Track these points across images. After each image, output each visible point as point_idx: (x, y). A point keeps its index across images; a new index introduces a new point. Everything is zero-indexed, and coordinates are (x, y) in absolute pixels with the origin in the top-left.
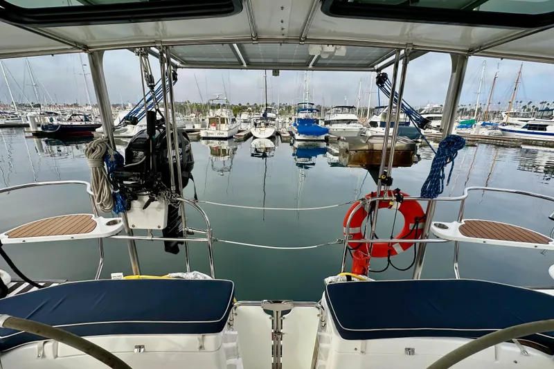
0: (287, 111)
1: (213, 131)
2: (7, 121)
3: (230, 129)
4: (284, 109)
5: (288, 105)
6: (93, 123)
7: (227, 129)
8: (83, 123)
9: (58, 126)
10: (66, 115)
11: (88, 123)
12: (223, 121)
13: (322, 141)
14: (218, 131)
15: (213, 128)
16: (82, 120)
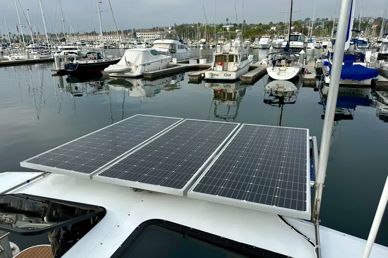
0: (326, 29)
1: (218, 72)
2: (42, 56)
3: (239, 69)
4: (322, 26)
5: (330, 20)
6: (104, 61)
7: (236, 69)
8: (96, 61)
9: (77, 65)
10: (85, 45)
11: (100, 61)
12: (231, 58)
13: (367, 86)
14: (225, 72)
15: (219, 68)
16: (95, 59)
